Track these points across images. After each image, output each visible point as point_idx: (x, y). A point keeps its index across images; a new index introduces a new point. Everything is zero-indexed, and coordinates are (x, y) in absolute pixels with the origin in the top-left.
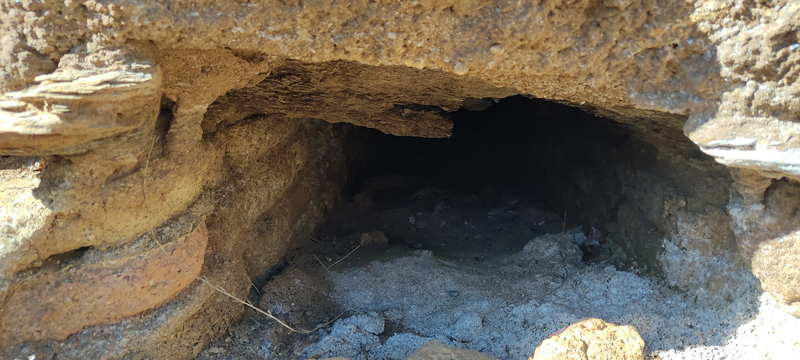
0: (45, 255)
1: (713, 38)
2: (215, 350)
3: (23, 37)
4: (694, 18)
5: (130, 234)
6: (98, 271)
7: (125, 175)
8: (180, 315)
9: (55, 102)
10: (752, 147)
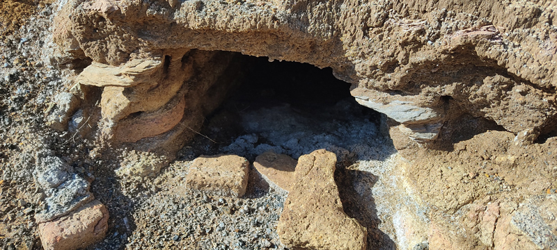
0: (128, 114)
1: (353, 62)
2: (188, 147)
3: (117, 47)
4: (346, 55)
5: (156, 107)
6: (146, 119)
7: (154, 89)
8: (175, 135)
9: (131, 75)
10: (368, 100)
